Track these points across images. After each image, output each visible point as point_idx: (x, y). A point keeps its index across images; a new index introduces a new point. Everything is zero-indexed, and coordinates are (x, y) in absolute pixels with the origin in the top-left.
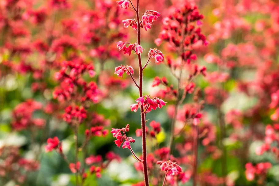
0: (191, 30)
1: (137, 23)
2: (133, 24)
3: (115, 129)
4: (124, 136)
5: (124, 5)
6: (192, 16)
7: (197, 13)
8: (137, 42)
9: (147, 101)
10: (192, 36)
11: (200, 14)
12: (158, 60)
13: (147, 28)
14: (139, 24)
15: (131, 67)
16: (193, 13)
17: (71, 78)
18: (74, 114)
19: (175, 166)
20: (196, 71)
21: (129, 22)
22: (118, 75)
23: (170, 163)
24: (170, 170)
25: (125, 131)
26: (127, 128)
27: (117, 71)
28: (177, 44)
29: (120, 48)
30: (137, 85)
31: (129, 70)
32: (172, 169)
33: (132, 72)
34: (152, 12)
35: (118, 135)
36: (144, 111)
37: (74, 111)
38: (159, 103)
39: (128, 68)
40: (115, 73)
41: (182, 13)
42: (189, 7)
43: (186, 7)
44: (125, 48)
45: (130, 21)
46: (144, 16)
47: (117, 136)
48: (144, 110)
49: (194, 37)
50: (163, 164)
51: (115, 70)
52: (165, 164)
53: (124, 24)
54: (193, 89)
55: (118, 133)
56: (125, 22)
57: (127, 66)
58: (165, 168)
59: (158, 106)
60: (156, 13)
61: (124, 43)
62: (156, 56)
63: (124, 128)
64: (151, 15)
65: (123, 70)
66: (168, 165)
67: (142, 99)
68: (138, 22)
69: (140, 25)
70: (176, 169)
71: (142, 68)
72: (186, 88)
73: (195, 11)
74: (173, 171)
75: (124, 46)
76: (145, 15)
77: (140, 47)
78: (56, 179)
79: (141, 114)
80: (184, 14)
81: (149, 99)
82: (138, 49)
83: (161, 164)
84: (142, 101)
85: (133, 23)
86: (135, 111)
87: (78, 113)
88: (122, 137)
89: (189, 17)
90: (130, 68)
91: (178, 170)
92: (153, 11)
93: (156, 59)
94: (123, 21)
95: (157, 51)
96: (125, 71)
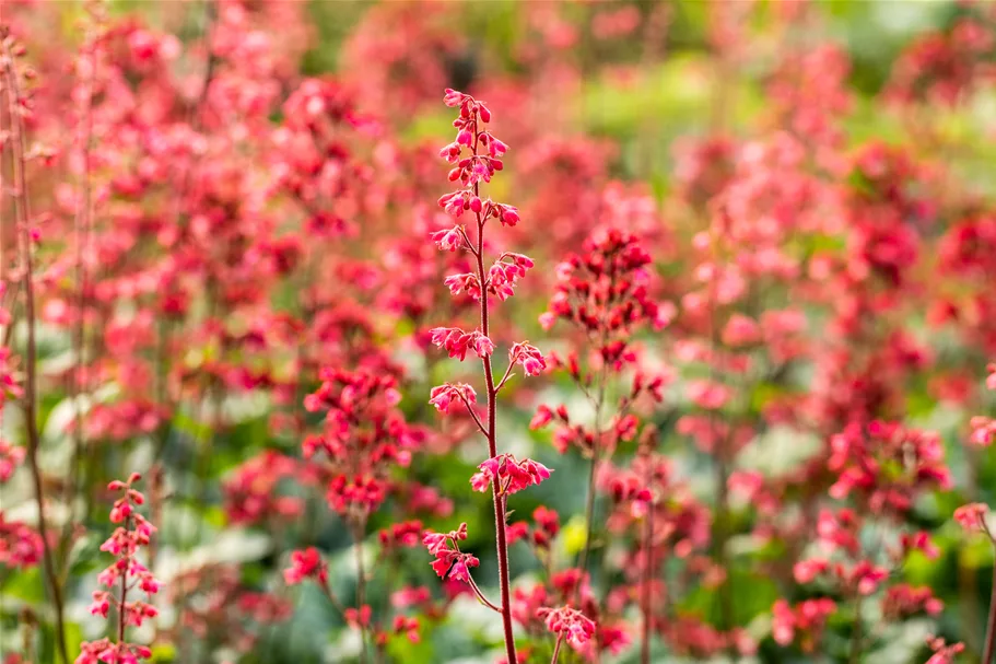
0: (623, 292)
1: (480, 282)
2: (472, 286)
3: (432, 535)
4: (453, 551)
5: (447, 242)
6: (625, 258)
7: (636, 251)
8: (480, 330)
9: (504, 468)
10: (625, 306)
11: (643, 252)
12: (530, 371)
13: (503, 294)
14: (484, 287)
15: (470, 387)
16: (627, 252)
17: (343, 409)
18: (351, 495)
19: (577, 619)
20: (638, 387)
21: (461, 281)
22: (437, 406)
23: (567, 611)
24: (566, 630)
25: (456, 539)
26: (463, 531)
27: (435, 395)
28: (592, 324)
29: (438, 344)
30: (482, 430)
31: (464, 395)
32: (572, 627)
33: (472, 398)
34: (513, 257)
35: (441, 548)
36: (501, 492)
37: (350, 486)
38: (535, 473)
39: (461, 390)
40: (430, 402)
41: (601, 251)
42: (617, 237)
43: (612, 236)
44: (450, 343)
45: (464, 279)
46: (494, 267)
47: (437, 550)
48: (502, 489)
49: (630, 307)
50: (552, 614)
51: (432, 395)
52: (557, 615)
53: (451, 287)
54: (634, 430)
55: (440, 544)
56: (451, 282)
57: (460, 384)
58: (555, 625)
59: (530, 480)
60: (524, 259)
61: (448, 332)
62: (526, 361)
63: (454, 532)
64: (512, 264)
65: (449, 394)
66: (563, 616)
67: (493, 463)
68: (483, 281)
69: (488, 287)
70: (581, 628)
71: (495, 389)
72: (617, 427)
73: (631, 247)
74: (573, 632)
75: (448, 338)
76: (497, 265)
77: (487, 342)
78: (335, 639)
79: (494, 498)
80: (606, 254)
81: (510, 462)
82: (482, 345)
83: (547, 615)
84: (494, 469)
85: (471, 284)
86: (482, 489)
87: (360, 492)
88: (448, 553)
89: (619, 260)
90: (467, 390)
91: (584, 629)
92: (516, 255)
93: (526, 369)
94: (448, 278)
95: (530, 348)
96: (453, 396)
